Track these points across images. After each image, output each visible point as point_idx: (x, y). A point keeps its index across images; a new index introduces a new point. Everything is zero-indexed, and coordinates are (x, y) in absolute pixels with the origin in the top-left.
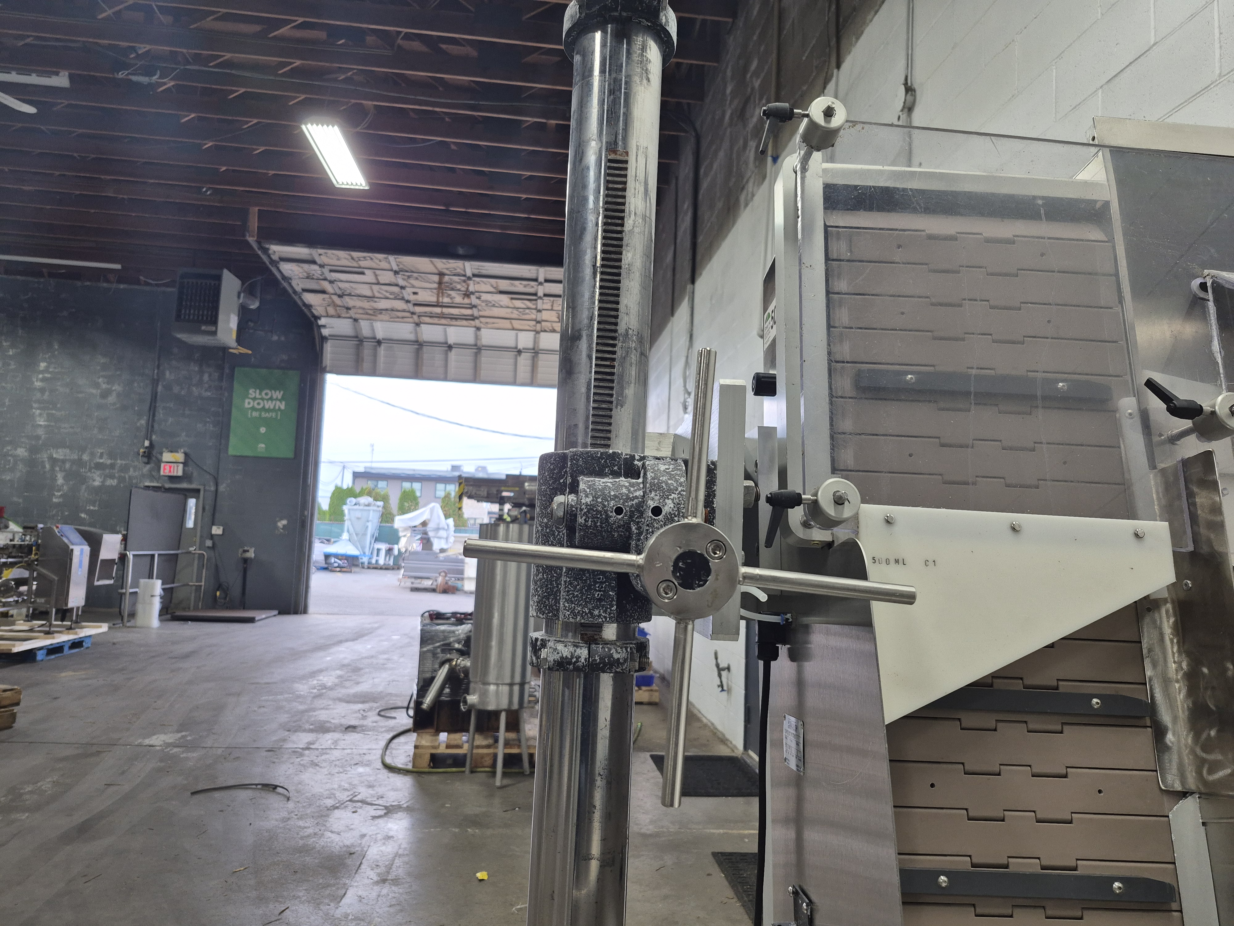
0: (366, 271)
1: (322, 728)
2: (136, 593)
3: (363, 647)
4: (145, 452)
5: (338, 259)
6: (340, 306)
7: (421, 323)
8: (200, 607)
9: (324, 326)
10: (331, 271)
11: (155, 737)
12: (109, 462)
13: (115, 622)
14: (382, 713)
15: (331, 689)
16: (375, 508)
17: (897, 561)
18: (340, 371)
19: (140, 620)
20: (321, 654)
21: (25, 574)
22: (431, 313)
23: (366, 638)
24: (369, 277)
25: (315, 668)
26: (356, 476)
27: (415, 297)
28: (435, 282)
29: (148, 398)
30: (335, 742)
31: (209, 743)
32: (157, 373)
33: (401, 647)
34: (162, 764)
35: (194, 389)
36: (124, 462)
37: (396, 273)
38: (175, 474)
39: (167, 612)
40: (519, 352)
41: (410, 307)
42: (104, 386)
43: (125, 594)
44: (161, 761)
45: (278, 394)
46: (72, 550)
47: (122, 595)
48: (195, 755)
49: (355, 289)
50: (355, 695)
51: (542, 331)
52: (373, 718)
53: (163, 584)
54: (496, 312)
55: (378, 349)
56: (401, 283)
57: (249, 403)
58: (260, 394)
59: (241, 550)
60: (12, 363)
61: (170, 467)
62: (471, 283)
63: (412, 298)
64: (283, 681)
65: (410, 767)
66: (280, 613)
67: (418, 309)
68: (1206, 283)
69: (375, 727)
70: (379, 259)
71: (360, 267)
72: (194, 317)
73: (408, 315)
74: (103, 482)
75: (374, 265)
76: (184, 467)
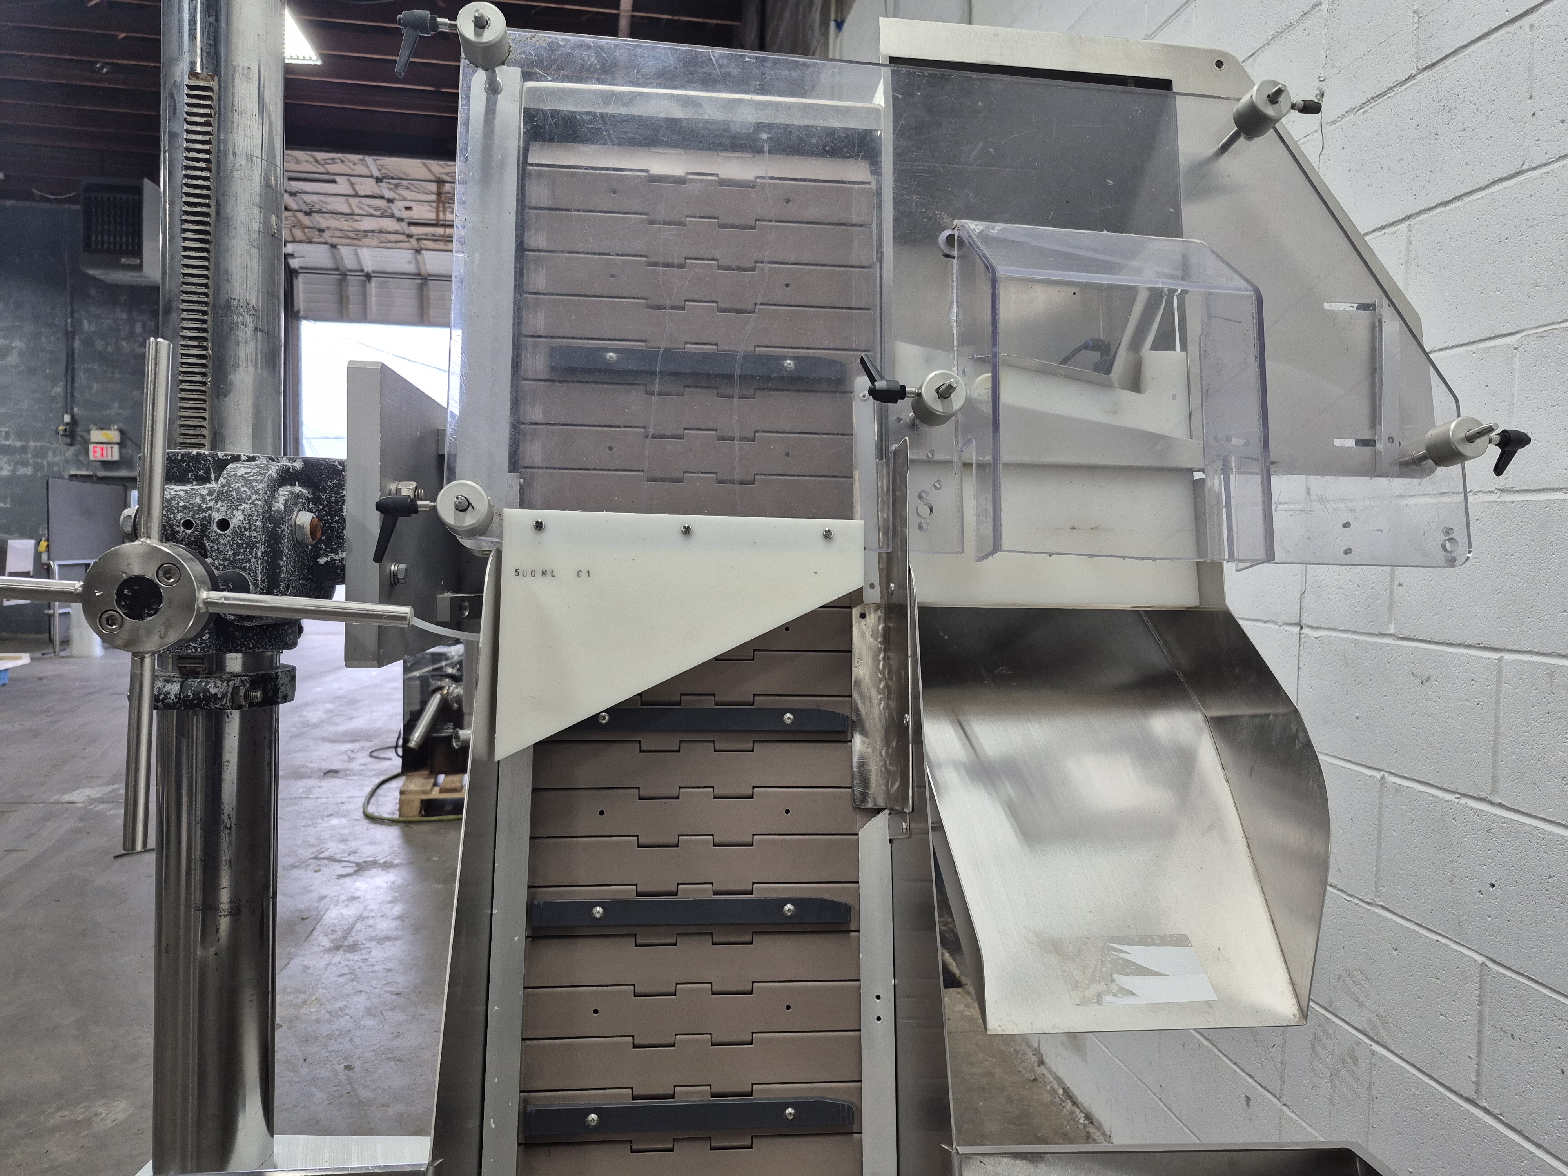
0: (337, 178)
1: (295, 774)
2: (68, 613)
4: (65, 430)
5: (298, 162)
6: (309, 228)
7: (422, 249)
9: (292, 255)
10: (289, 178)
11: (78, 792)
12: (18, 444)
13: (44, 652)
14: (375, 754)
15: (315, 726)
17: (544, 573)
18: (319, 318)
19: (76, 648)
20: (311, 684)
22: (434, 235)
24: (342, 186)
27: (409, 213)
28: (432, 193)
29: (63, 357)
30: (309, 790)
32: (72, 322)
34: (82, 825)
35: (124, 343)
36: (39, 444)
37: (378, 180)
38: (109, 459)
41: (405, 227)
43: (53, 615)
44: (81, 819)
47: (50, 616)
49: (326, 203)
50: (345, 733)
52: (363, 758)
55: (368, 285)
56: (388, 194)
61: (102, 449)
63: (405, 214)
65: (396, 816)
67: (415, 230)
68: (954, 235)
69: (362, 770)
70: (351, 162)
71: (328, 173)
72: (109, 245)
73: (403, 238)
74: (14, 471)
75: (347, 170)
76: (120, 449)
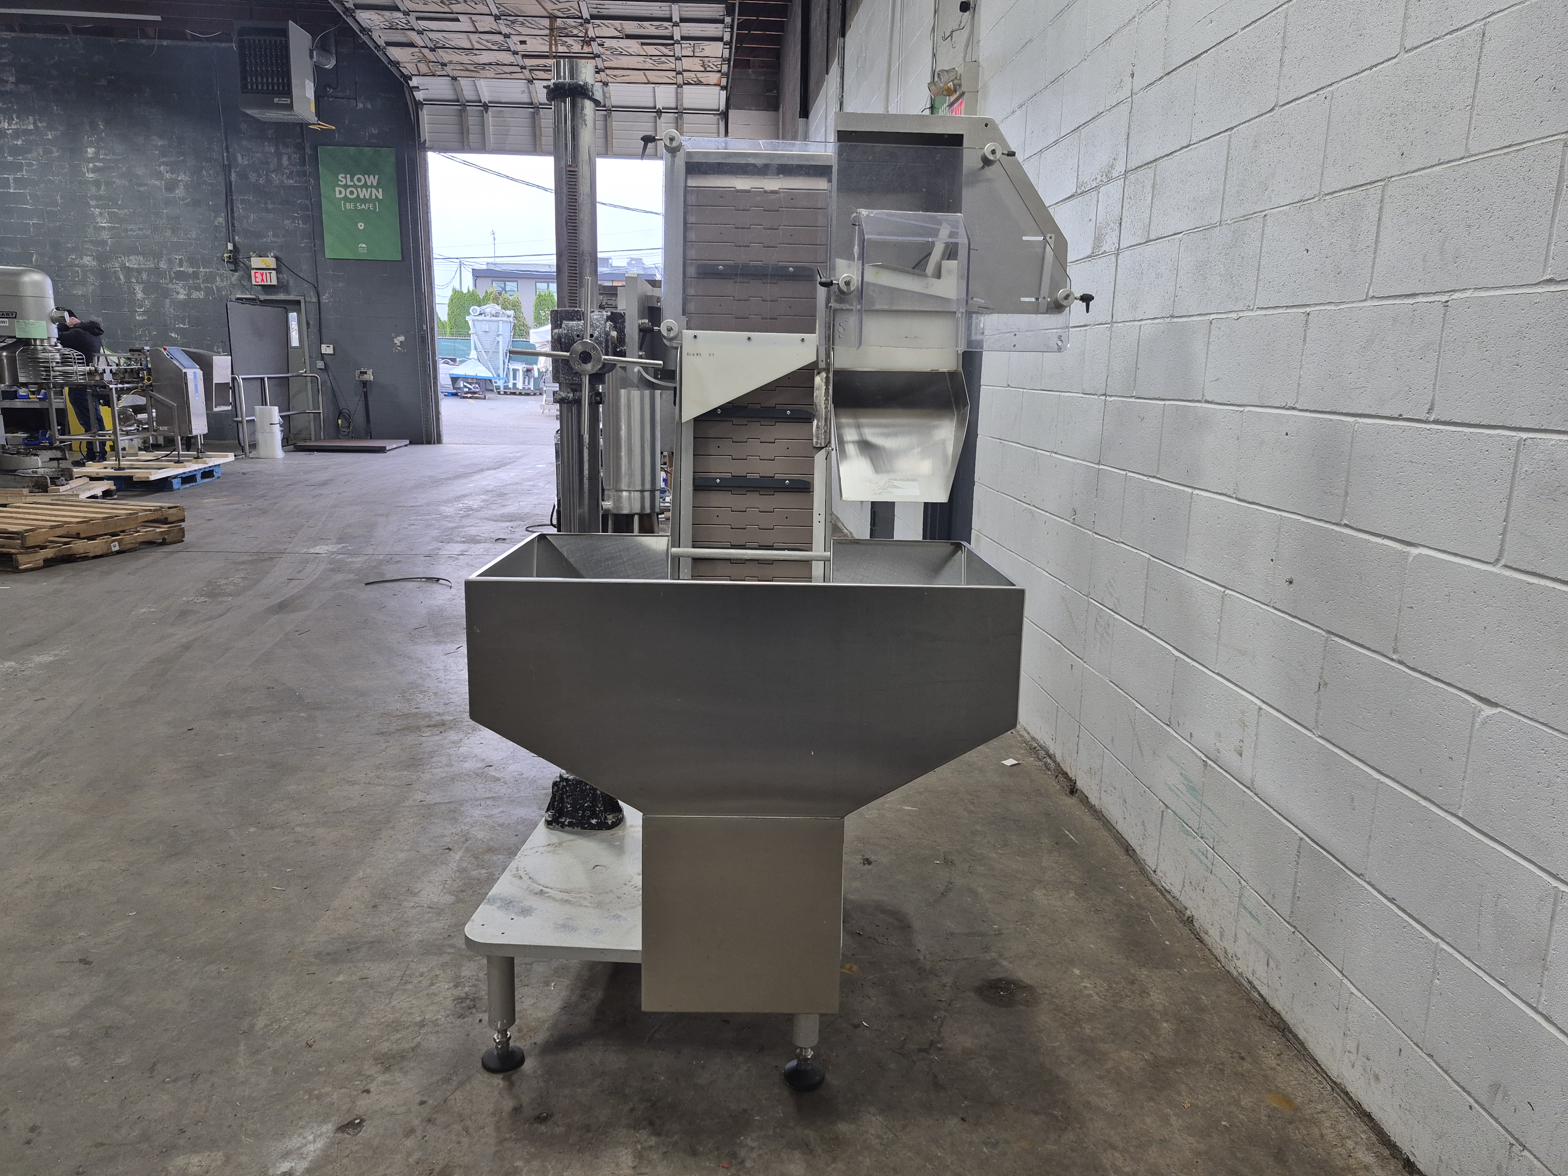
0: (460, 17)
1: (473, 540)
2: (253, 420)
3: (505, 476)
4: (229, 257)
5: (425, 4)
6: (433, 62)
7: (534, 79)
8: (322, 437)
9: (417, 88)
10: (418, 18)
11: (318, 547)
12: (191, 270)
13: (238, 453)
14: (530, 529)
15: (477, 510)
16: (505, 319)
17: (697, 355)
18: (442, 149)
19: (262, 451)
20: (462, 481)
21: (142, 401)
22: (545, 66)
23: (508, 467)
24: (465, 24)
25: (459, 494)
26: (477, 275)
27: (523, 47)
28: (545, 28)
29: (222, 189)
30: (487, 550)
31: (369, 550)
32: (228, 157)
33: (547, 475)
34: (331, 567)
35: (274, 175)
36: (208, 270)
37: (497, 18)
38: (269, 283)
39: (288, 443)
40: (659, 113)
41: (519, 60)
42: (168, 176)
43: (241, 422)
44: (330, 564)
45: (373, 180)
46: (185, 373)
47: (239, 423)
48: (359, 559)
49: (449, 40)
50: (502, 516)
51: (685, 84)
52: (521, 533)
53: (280, 412)
54: (625, 61)
55: (485, 115)
56: (505, 30)
57: (340, 193)
58: (352, 180)
59: (358, 372)
60: (55, 150)
61: (262, 275)
62: (590, 26)
63: (520, 48)
64: (428, 505)
66: (411, 443)
67: (529, 62)
70: (474, 2)
71: (452, 13)
72: (263, 86)
73: (518, 69)
74: (189, 295)
75: (470, 10)
76: (277, 273)
